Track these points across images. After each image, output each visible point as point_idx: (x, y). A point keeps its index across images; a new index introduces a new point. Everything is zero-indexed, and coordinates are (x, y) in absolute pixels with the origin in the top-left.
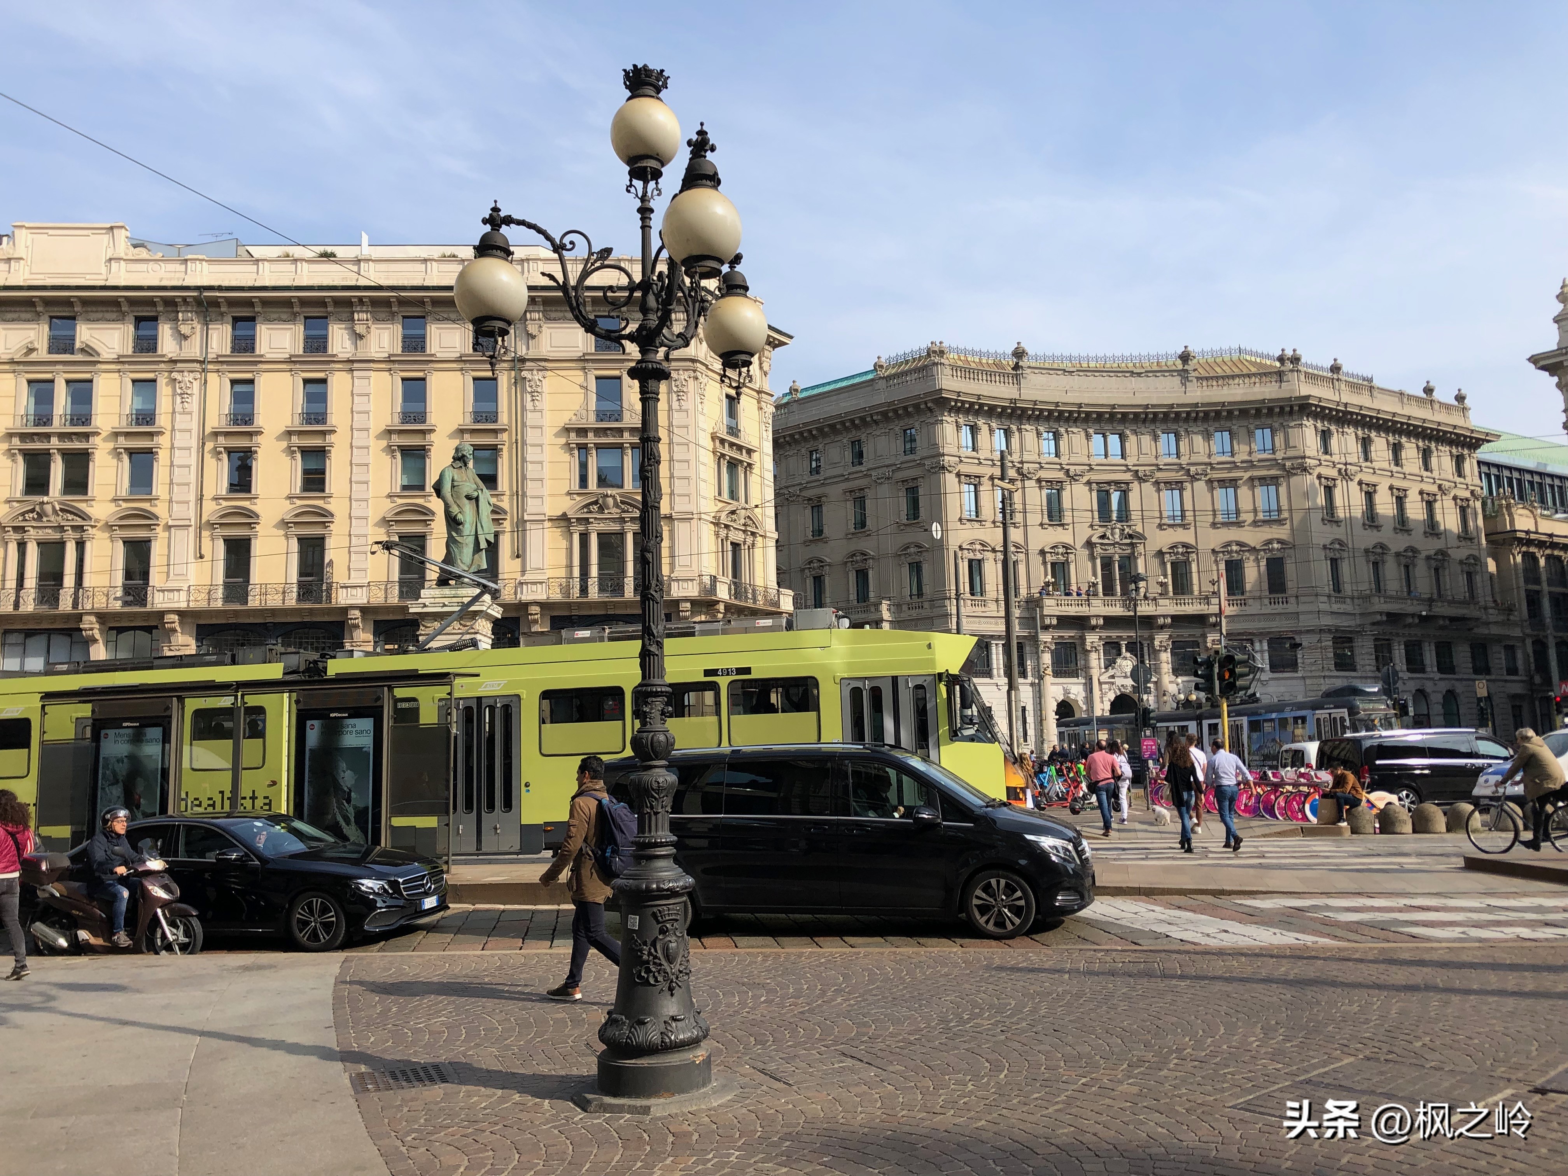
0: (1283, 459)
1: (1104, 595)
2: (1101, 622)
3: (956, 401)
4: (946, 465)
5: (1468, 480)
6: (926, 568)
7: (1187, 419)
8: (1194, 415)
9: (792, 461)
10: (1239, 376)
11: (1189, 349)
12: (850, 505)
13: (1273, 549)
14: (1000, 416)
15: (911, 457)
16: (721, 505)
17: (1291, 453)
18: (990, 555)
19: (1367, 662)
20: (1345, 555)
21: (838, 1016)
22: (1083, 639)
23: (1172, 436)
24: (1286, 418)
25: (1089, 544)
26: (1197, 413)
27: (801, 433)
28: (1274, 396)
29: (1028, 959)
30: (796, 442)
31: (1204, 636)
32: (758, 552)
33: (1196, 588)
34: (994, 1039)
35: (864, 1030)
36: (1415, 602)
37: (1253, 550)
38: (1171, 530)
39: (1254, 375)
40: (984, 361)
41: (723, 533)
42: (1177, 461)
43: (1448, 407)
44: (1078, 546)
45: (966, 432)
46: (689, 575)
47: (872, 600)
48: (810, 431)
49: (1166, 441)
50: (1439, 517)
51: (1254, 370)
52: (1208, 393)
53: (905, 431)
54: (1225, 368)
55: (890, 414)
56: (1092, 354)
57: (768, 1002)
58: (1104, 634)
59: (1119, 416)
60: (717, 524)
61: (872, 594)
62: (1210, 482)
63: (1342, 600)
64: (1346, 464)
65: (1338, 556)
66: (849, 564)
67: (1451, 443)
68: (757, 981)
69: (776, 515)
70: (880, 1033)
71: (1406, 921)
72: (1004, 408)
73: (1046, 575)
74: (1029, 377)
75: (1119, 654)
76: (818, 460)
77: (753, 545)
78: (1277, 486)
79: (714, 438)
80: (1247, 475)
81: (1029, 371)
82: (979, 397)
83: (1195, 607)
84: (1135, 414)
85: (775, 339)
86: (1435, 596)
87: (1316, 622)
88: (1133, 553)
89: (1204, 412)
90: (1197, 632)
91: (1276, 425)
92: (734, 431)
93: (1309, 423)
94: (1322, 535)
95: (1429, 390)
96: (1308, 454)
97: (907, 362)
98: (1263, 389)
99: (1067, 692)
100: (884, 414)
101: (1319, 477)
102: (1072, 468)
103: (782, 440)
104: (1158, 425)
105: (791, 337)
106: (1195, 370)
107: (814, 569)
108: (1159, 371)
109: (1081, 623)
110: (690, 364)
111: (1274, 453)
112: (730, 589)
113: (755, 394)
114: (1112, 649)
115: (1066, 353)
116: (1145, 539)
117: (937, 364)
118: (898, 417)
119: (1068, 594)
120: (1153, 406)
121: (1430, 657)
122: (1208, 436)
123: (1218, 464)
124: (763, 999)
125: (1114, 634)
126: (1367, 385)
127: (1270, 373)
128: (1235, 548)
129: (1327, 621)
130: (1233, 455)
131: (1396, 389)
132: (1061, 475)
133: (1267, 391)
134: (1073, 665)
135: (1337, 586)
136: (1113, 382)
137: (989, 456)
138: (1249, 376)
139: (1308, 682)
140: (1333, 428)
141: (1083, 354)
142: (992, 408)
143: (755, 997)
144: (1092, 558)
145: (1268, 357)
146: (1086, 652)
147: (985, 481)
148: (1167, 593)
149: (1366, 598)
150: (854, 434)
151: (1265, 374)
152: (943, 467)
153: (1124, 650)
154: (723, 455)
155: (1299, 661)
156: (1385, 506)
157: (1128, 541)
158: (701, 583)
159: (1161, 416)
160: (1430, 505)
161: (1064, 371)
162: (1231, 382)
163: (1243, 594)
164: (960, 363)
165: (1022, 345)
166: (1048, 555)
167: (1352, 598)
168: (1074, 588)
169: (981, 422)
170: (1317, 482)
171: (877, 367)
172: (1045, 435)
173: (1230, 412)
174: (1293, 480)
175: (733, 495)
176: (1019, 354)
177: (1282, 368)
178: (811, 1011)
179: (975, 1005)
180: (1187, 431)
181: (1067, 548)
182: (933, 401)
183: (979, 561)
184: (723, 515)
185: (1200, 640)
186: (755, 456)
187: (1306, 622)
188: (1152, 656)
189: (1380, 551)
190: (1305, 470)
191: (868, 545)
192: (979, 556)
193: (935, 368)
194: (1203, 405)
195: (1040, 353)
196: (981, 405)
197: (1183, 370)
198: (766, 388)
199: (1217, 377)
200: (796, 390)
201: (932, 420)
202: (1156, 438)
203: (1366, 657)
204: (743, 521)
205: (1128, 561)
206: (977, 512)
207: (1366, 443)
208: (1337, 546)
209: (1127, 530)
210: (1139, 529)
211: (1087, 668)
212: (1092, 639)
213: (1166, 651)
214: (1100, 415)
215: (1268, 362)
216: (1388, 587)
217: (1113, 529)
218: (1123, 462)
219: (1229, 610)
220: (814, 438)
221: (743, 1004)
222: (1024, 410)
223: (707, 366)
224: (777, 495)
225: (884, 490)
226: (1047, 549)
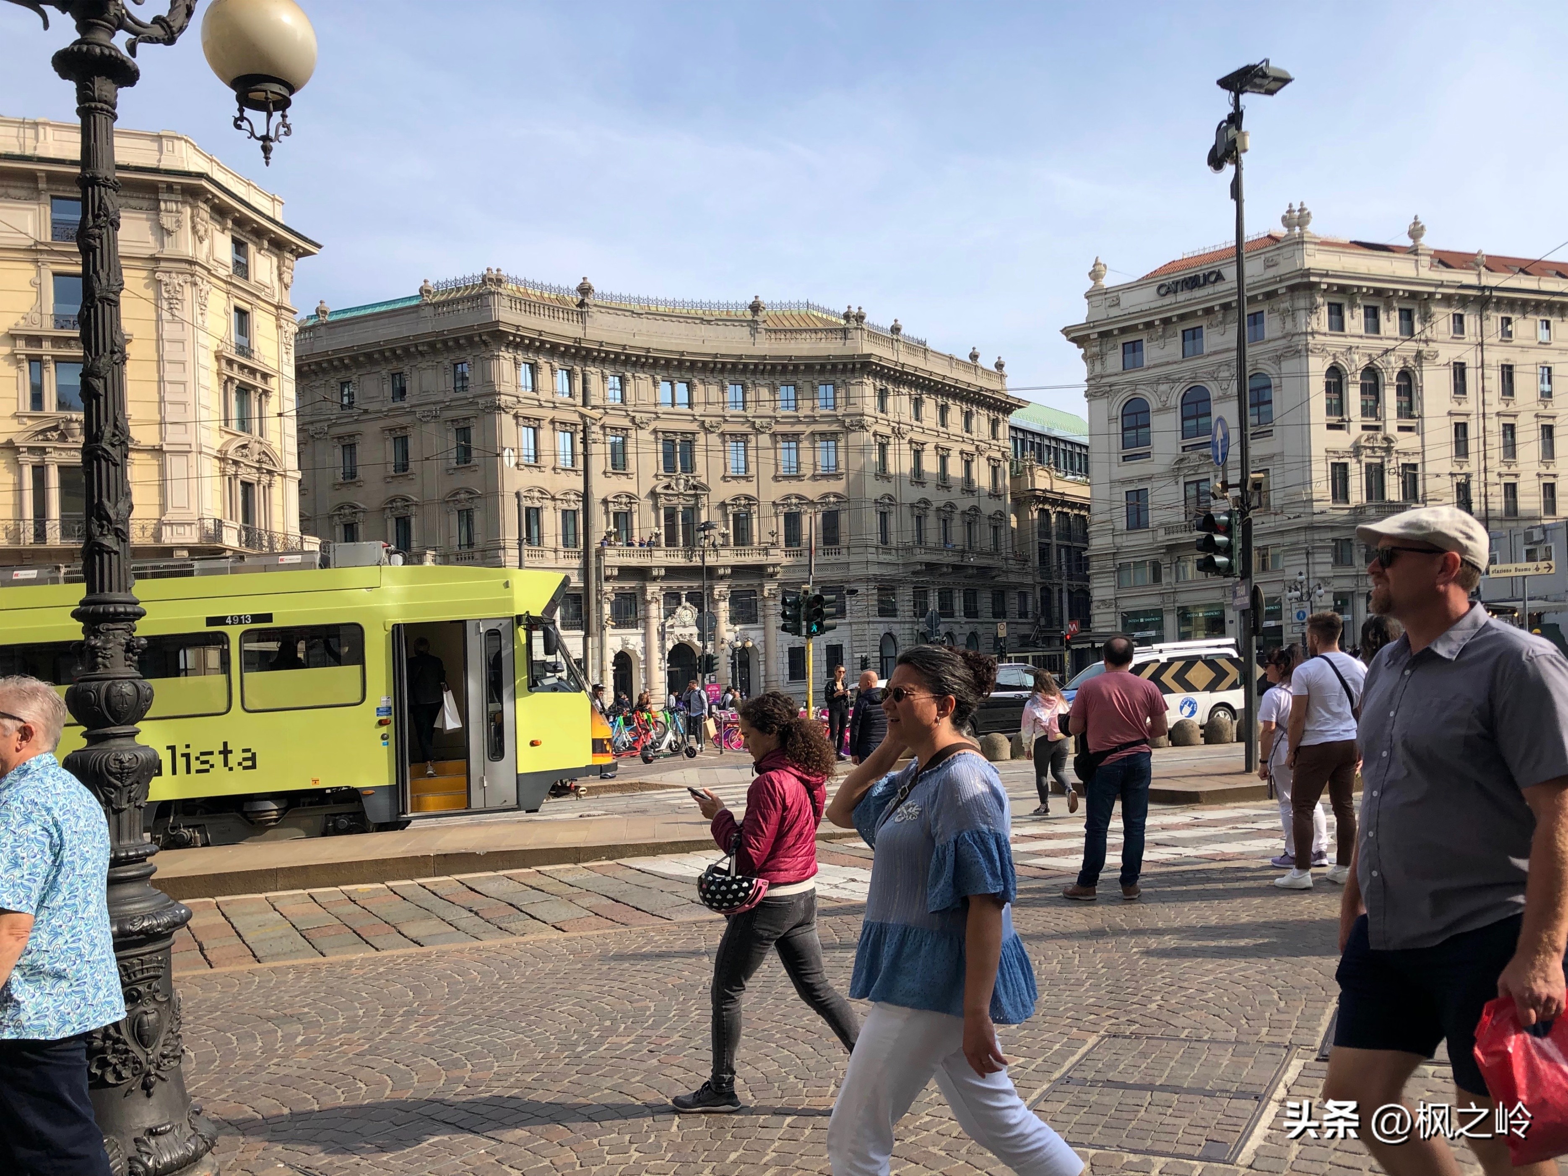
0: (843, 415)
1: (667, 545)
2: (663, 572)
3: (515, 335)
4: (503, 405)
5: (1001, 443)
6: (477, 516)
7: (755, 372)
8: (761, 367)
9: (319, 394)
10: (805, 330)
11: (760, 299)
12: (390, 445)
13: (829, 502)
14: (563, 355)
15: (461, 394)
16: (228, 437)
17: (850, 410)
18: (549, 503)
19: (906, 608)
20: (893, 508)
21: (415, 1054)
22: (644, 591)
23: (739, 387)
24: (848, 375)
25: (653, 494)
26: (765, 365)
27: (330, 362)
28: (838, 353)
29: (650, 941)
30: (324, 371)
31: (762, 586)
32: (276, 492)
33: (756, 539)
34: (643, 1066)
35: (457, 1073)
36: (950, 553)
37: (812, 503)
38: (734, 482)
39: (821, 330)
40: (546, 295)
41: (231, 470)
42: (743, 413)
43: (988, 373)
44: (642, 495)
45: (525, 370)
46: (186, 518)
47: (414, 550)
48: (341, 360)
49: (733, 392)
50: (974, 475)
51: (820, 326)
52: (776, 346)
53: (455, 365)
54: (793, 322)
55: (439, 346)
56: (661, 297)
57: (309, 1043)
58: (665, 585)
59: (688, 364)
60: (223, 459)
61: (414, 544)
62: (774, 435)
63: (887, 551)
64: (899, 423)
65: (887, 510)
66: (388, 511)
67: (989, 407)
68: (288, 1011)
69: (299, 453)
70: (480, 1074)
71: (1027, 853)
72: (567, 347)
73: (608, 525)
74: (595, 316)
75: (680, 604)
76: (351, 395)
77: (270, 485)
78: (836, 441)
79: (218, 357)
80: (809, 430)
81: (595, 309)
82: (540, 333)
83: (754, 558)
84: (704, 363)
85: (298, 246)
86: (967, 548)
87: (864, 572)
88: (697, 504)
89: (772, 364)
90: (755, 582)
91: (839, 382)
92: (245, 350)
93: (869, 381)
94: (874, 489)
95: (974, 357)
96: (866, 411)
97: (458, 289)
98: (829, 346)
99: (625, 643)
100: (432, 345)
101: (875, 434)
102: (638, 415)
103: (306, 368)
104: (726, 375)
105: (320, 247)
106: (765, 321)
107: (345, 515)
108: (728, 320)
109: (642, 574)
110: (187, 266)
111: (835, 409)
112: (240, 535)
113: (273, 309)
114: (672, 599)
115: (634, 295)
116: (710, 490)
117: (494, 293)
118: (448, 349)
119: (630, 545)
120: (723, 356)
121: (958, 604)
122: (774, 389)
123: (782, 417)
124: (299, 1039)
125: (675, 584)
126: (920, 347)
127: (836, 330)
128: (794, 501)
129: (874, 570)
130: (796, 410)
131: (947, 354)
132: (626, 423)
133: (831, 347)
134: (633, 615)
135: (885, 540)
136: (682, 328)
137: (550, 398)
138: (816, 331)
139: (854, 627)
140: (890, 387)
141: (652, 296)
142: (555, 347)
143: (288, 1038)
144: (656, 508)
145: (833, 313)
146: (647, 603)
147: (545, 424)
148: (728, 545)
149: (908, 549)
150: (394, 366)
151: (831, 331)
152: (499, 408)
153: (684, 599)
154: (231, 379)
155: (848, 608)
156: (930, 464)
157: (692, 492)
158: (202, 528)
159: (729, 366)
160: (968, 464)
161: (633, 312)
162: (798, 336)
163: (799, 545)
164: (518, 295)
165: (588, 281)
166: (611, 505)
167: (897, 550)
168: (636, 539)
169: (542, 361)
170: (872, 439)
171: (424, 291)
172: (611, 378)
173: (796, 366)
174: (852, 436)
175: (244, 424)
176: (585, 290)
177: (848, 326)
178: (373, 1050)
179: (602, 1016)
180: (754, 383)
181: (630, 498)
182: (488, 333)
183: (537, 509)
184: (231, 450)
185: (757, 589)
186: (273, 382)
187: (856, 571)
188: (711, 605)
189: (923, 505)
190: (863, 427)
191: (411, 491)
192: (537, 504)
193: (491, 298)
194: (771, 358)
195: (607, 292)
196: (543, 342)
197: (753, 321)
198: (287, 303)
199: (785, 331)
200: (325, 312)
201: (487, 355)
202: (723, 389)
203: (906, 603)
204: (256, 457)
205: (691, 512)
206: (536, 457)
207: (918, 404)
208: (887, 501)
209: (691, 481)
210: (704, 480)
211: (646, 619)
212: (653, 589)
213: (724, 600)
214: (668, 361)
215: (834, 319)
216: (928, 540)
217: (677, 479)
218: (689, 411)
219: (786, 561)
220: (347, 367)
221: (268, 1051)
222: (589, 351)
223: (209, 271)
224: (299, 431)
225: (431, 428)
226: (610, 499)
